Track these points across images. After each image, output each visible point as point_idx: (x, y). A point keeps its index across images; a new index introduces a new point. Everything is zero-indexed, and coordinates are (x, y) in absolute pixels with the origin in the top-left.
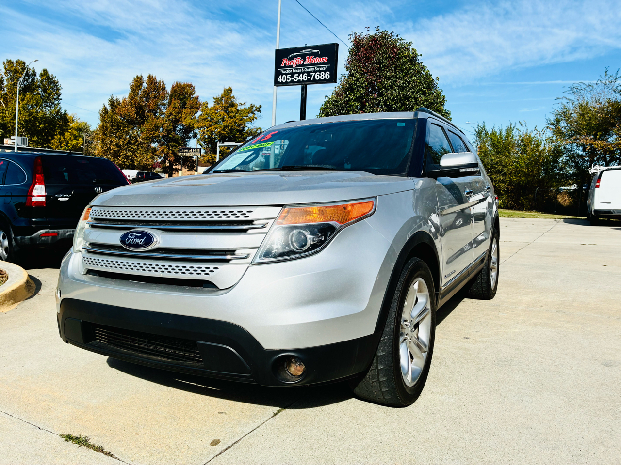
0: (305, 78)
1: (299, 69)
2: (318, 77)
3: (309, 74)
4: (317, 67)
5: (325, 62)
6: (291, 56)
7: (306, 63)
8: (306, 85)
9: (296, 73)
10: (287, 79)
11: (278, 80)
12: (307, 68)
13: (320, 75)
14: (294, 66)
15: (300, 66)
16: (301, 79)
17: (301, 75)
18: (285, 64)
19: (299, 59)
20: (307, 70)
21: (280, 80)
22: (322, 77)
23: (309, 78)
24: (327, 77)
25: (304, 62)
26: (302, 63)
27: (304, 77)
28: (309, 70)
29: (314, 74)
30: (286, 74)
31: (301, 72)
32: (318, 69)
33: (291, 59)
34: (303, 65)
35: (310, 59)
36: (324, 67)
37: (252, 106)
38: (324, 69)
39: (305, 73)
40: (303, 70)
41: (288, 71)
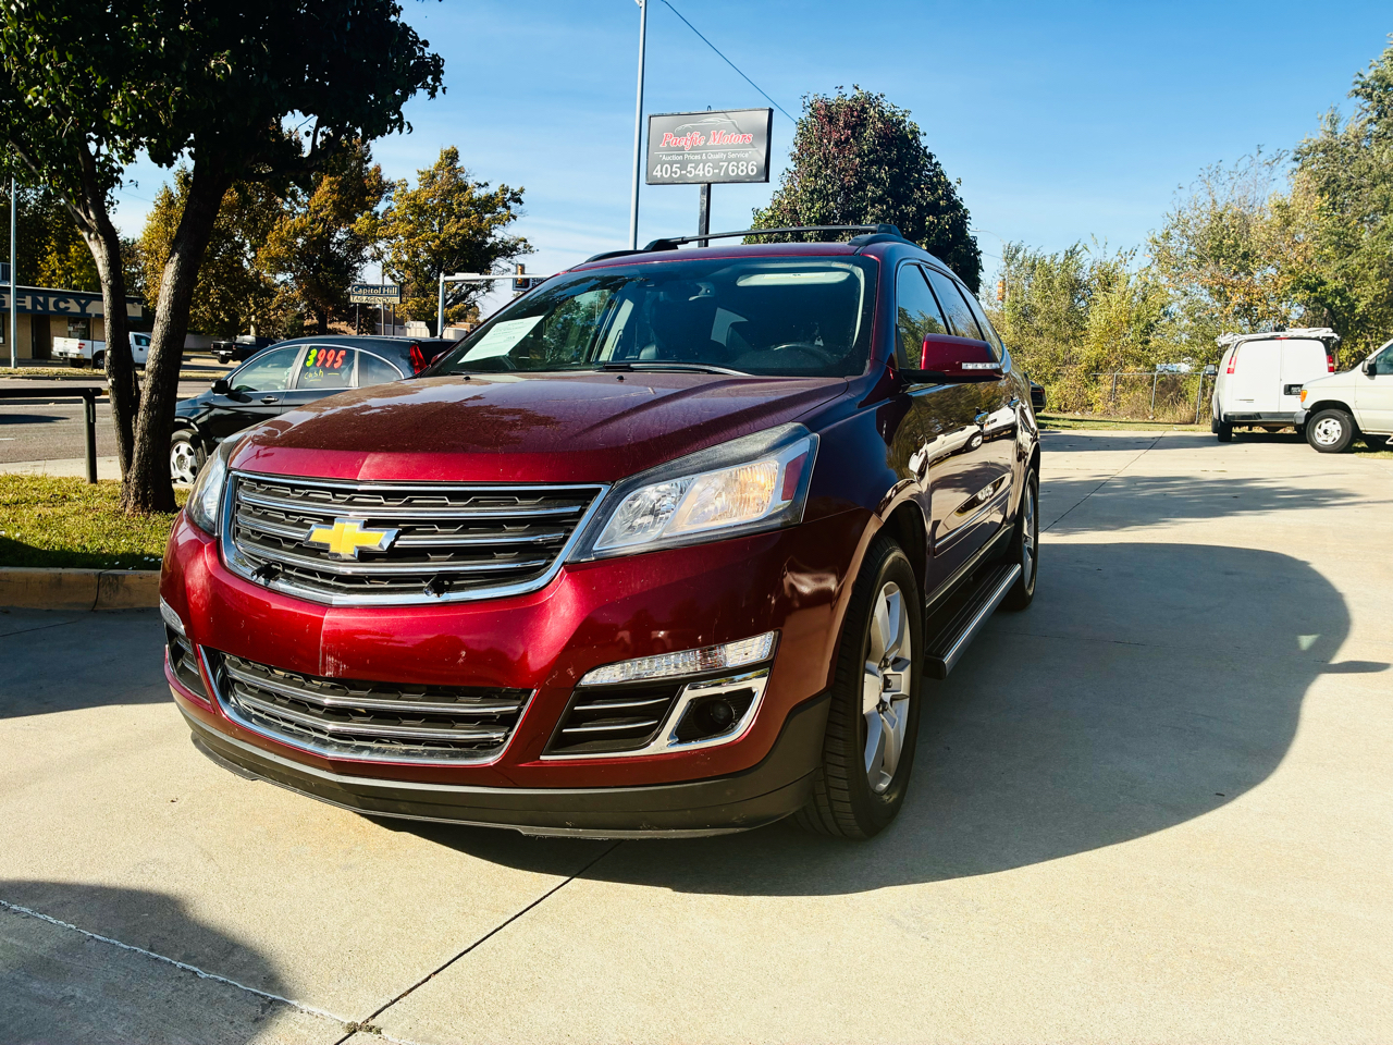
0: (709, 172)
1: (697, 154)
2: (733, 171)
3: (716, 165)
4: (732, 153)
5: (748, 142)
6: (679, 128)
7: (710, 143)
8: (709, 184)
9: (691, 162)
10: (672, 172)
11: (655, 173)
12: (713, 153)
13: (738, 167)
14: (687, 148)
15: (698, 148)
16: (701, 173)
17: (701, 166)
18: (668, 143)
19: (697, 134)
20: (712, 157)
21: (657, 173)
22: (742, 171)
23: (717, 171)
24: (752, 170)
25: (707, 141)
26: (702, 143)
27: (706, 172)
28: (717, 157)
29: (726, 164)
30: (671, 164)
31: (701, 161)
32: (733, 156)
33: (682, 134)
34: (705, 147)
35: (717, 137)
36: (745, 152)
37: (505, 190)
38: (747, 155)
39: (709, 161)
40: (704, 157)
41: (675, 158)
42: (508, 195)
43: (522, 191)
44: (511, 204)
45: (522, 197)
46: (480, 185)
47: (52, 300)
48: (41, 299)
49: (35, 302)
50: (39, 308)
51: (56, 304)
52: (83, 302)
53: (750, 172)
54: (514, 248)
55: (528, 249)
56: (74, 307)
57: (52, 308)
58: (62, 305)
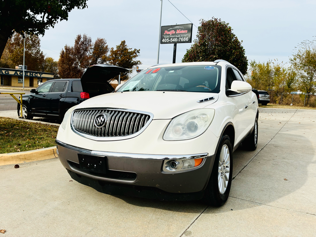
0: (176, 40)
1: (173, 36)
2: (182, 40)
3: (178, 38)
4: (182, 35)
5: (186, 32)
6: (169, 29)
7: (177, 33)
8: (176, 43)
9: (172, 38)
10: (167, 41)
11: (162, 41)
13: (183, 39)
14: (171, 34)
15: (173, 34)
16: (174, 41)
17: (174, 39)
18: (166, 33)
19: (173, 31)
23: (178, 40)
26: (175, 33)
28: (178, 36)
29: (180, 38)
30: (167, 38)
33: (169, 31)
35: (178, 31)
36: (185, 35)
37: (135, 50)
38: (186, 36)
39: (176, 37)
40: (175, 37)
41: (168, 37)
42: (136, 51)
43: (139, 50)
44: (137, 53)
45: (140, 51)
46: (130, 49)
47: (34, 74)
48: (32, 73)
49: (30, 74)
50: (31, 75)
51: (35, 75)
52: (41, 74)
53: (186, 40)
54: (137, 63)
55: (140, 63)
56: (39, 75)
57: (34, 75)
58: (36, 75)
